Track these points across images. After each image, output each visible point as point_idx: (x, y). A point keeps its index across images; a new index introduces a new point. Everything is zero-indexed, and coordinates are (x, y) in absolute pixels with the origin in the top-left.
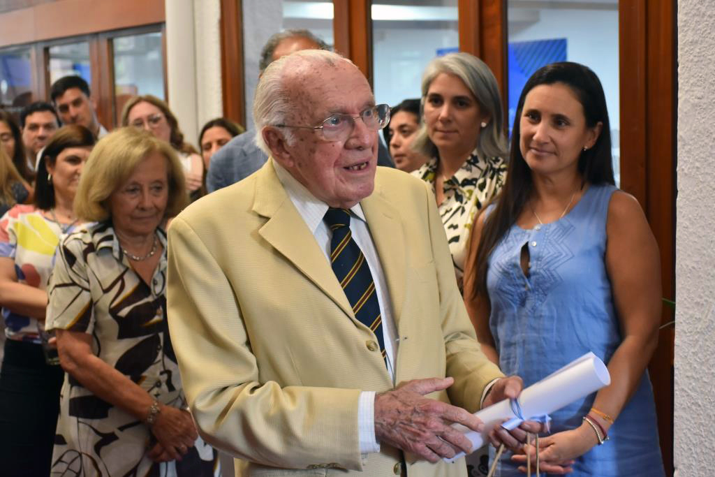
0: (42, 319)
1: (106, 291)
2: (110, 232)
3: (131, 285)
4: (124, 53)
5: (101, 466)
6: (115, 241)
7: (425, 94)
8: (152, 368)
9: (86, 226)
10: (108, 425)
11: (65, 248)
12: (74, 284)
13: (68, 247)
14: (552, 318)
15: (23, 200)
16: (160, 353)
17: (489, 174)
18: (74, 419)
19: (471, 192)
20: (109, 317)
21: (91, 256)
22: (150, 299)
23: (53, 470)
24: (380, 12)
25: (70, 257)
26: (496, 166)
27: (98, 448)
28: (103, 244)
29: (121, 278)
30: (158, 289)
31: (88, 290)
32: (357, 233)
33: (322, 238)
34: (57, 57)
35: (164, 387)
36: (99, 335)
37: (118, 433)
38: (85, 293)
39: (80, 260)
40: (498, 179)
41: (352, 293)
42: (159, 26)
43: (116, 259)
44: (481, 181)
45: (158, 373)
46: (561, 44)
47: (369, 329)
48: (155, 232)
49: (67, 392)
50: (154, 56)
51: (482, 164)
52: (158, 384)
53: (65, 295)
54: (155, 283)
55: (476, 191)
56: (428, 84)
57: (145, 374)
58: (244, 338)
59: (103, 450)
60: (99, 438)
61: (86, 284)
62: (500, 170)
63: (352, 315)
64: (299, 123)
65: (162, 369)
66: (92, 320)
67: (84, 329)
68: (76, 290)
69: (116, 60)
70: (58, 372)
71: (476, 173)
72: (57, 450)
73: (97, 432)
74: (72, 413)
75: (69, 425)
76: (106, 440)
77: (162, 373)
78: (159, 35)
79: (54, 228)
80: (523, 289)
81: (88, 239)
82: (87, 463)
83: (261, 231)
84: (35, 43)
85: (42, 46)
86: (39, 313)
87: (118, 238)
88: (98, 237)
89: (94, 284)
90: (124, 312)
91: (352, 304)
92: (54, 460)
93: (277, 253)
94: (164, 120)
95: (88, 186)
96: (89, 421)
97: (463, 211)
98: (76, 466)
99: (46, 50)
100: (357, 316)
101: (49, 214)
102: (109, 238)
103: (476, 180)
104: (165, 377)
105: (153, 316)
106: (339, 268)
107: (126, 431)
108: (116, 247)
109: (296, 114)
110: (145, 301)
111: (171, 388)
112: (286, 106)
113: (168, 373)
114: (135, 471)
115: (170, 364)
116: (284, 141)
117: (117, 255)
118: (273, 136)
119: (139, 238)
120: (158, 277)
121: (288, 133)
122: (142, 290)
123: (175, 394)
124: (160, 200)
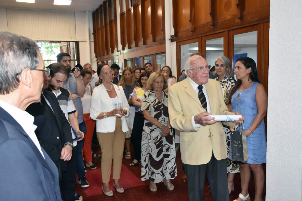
0: (141, 108)
1: (152, 103)
2: (153, 91)
3: (157, 101)
4: (159, 58)
5: (151, 136)
7: (215, 64)
8: (161, 117)
9: (149, 91)
10: (152, 128)
11: (145, 95)
12: (146, 101)
13: (145, 94)
14: (243, 109)
15: (137, 86)
16: (162, 114)
17: (229, 80)
18: (146, 127)
19: (225, 84)
20: (153, 107)
21: (149, 96)
22: (161, 104)
23: (142, 136)
24: (208, 49)
25: (145, 97)
26: (230, 78)
27: (150, 132)
28: (152, 94)
29: (155, 100)
30: (162, 102)
31: (149, 103)
32: (204, 91)
33: (197, 91)
34: (146, 59)
35: (163, 121)
36: (151, 111)
37: (154, 129)
38: (148, 103)
39: (147, 97)
40: (231, 81)
41: (202, 102)
42: (165, 52)
44: (227, 82)
46: (246, 54)
48: (162, 91)
49: (146, 122)
50: (164, 59)
51: (227, 78)
53: (144, 104)
54: (162, 101)
55: (226, 84)
56: (216, 62)
57: (159, 118)
58: (181, 110)
59: (152, 132)
60: (151, 130)
61: (148, 101)
62: (231, 79)
63: (202, 106)
66: (150, 108)
67: (148, 110)
68: (146, 102)
69: (157, 60)
70: (144, 118)
71: (226, 80)
72: (143, 132)
73: (150, 129)
74: (146, 126)
75: (145, 128)
76: (152, 130)
78: (164, 54)
79: (143, 91)
80: (238, 103)
81: (149, 93)
82: (149, 135)
83: (185, 90)
84: (142, 56)
85: (143, 57)
86: (140, 107)
88: (151, 92)
89: (150, 101)
90: (155, 107)
91: (202, 104)
92: (143, 134)
93: (188, 94)
94: (169, 72)
95: (149, 81)
96: (149, 127)
97: (223, 88)
98: (146, 136)
99: (144, 58)
101: (142, 88)
102: (153, 93)
103: (226, 81)
104: (163, 119)
105: (161, 107)
106: (200, 98)
107: (156, 129)
108: (154, 94)
109: (193, 67)
110: (159, 104)
111: (164, 121)
112: (191, 66)
113: (164, 118)
114: (157, 137)
115: (164, 117)
116: (190, 73)
117: (154, 96)
118: (188, 72)
119: (159, 92)
120: (162, 100)
121: (191, 71)
122: (159, 102)
123: (165, 122)
124: (162, 84)
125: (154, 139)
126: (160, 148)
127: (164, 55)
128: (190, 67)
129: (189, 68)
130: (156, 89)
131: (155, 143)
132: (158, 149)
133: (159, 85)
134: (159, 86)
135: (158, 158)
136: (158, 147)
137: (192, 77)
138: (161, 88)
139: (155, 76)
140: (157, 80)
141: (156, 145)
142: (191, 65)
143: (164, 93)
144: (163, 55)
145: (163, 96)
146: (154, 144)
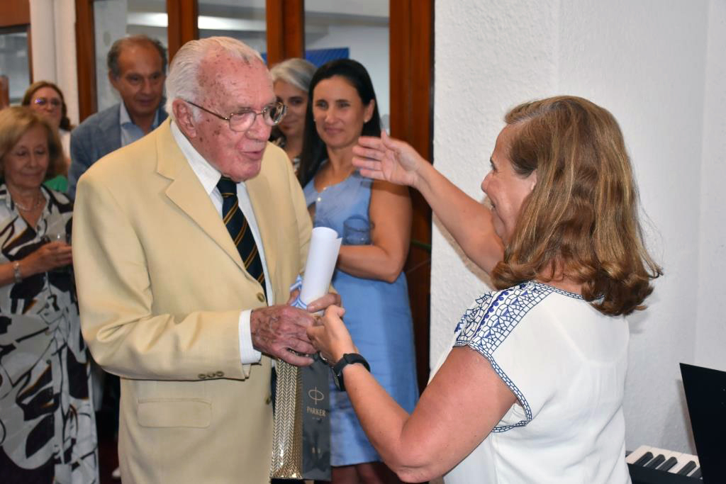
1: (1, 235)
2: (5, 188)
3: (20, 228)
6: (8, 195)
8: (40, 294)
10: (7, 338)
16: (47, 282)
20: (3, 255)
22: (36, 240)
29: (12, 224)
30: (42, 233)
32: (244, 204)
35: (51, 308)
37: (15, 344)
42: (25, 27)
43: (8, 209)
45: (46, 297)
47: (257, 281)
48: (40, 188)
50: (22, 54)
52: (47, 306)
54: (39, 228)
57: (36, 298)
59: (5, 357)
60: (1, 350)
63: (244, 269)
64: (209, 106)
65: (49, 295)
76: (6, 350)
77: (49, 298)
78: (24, 35)
87: (10, 192)
90: (13, 252)
91: (244, 260)
100: (248, 270)
102: (4, 193)
104: (51, 301)
107: (23, 342)
108: (9, 200)
109: (208, 98)
110: (30, 243)
111: (57, 308)
112: (200, 88)
113: (55, 297)
114: (29, 374)
115: (55, 291)
116: (189, 115)
117: (9, 205)
118: (183, 111)
119: (28, 193)
120: (41, 224)
121: (196, 111)
122: (30, 233)
123: (59, 313)
124: (44, 161)
125: (14, 382)
126: (42, 417)
127: (23, 38)
128: (195, 92)
129: (190, 96)
130: (17, 178)
131: (19, 401)
132: (34, 423)
133: (33, 164)
134: (31, 167)
135: (32, 458)
136: (29, 413)
137: (194, 135)
138: (38, 174)
139: (14, 128)
140: (21, 143)
141: (23, 406)
142: (202, 85)
143: (48, 196)
144: (17, 38)
145: (46, 208)
146: (16, 405)
